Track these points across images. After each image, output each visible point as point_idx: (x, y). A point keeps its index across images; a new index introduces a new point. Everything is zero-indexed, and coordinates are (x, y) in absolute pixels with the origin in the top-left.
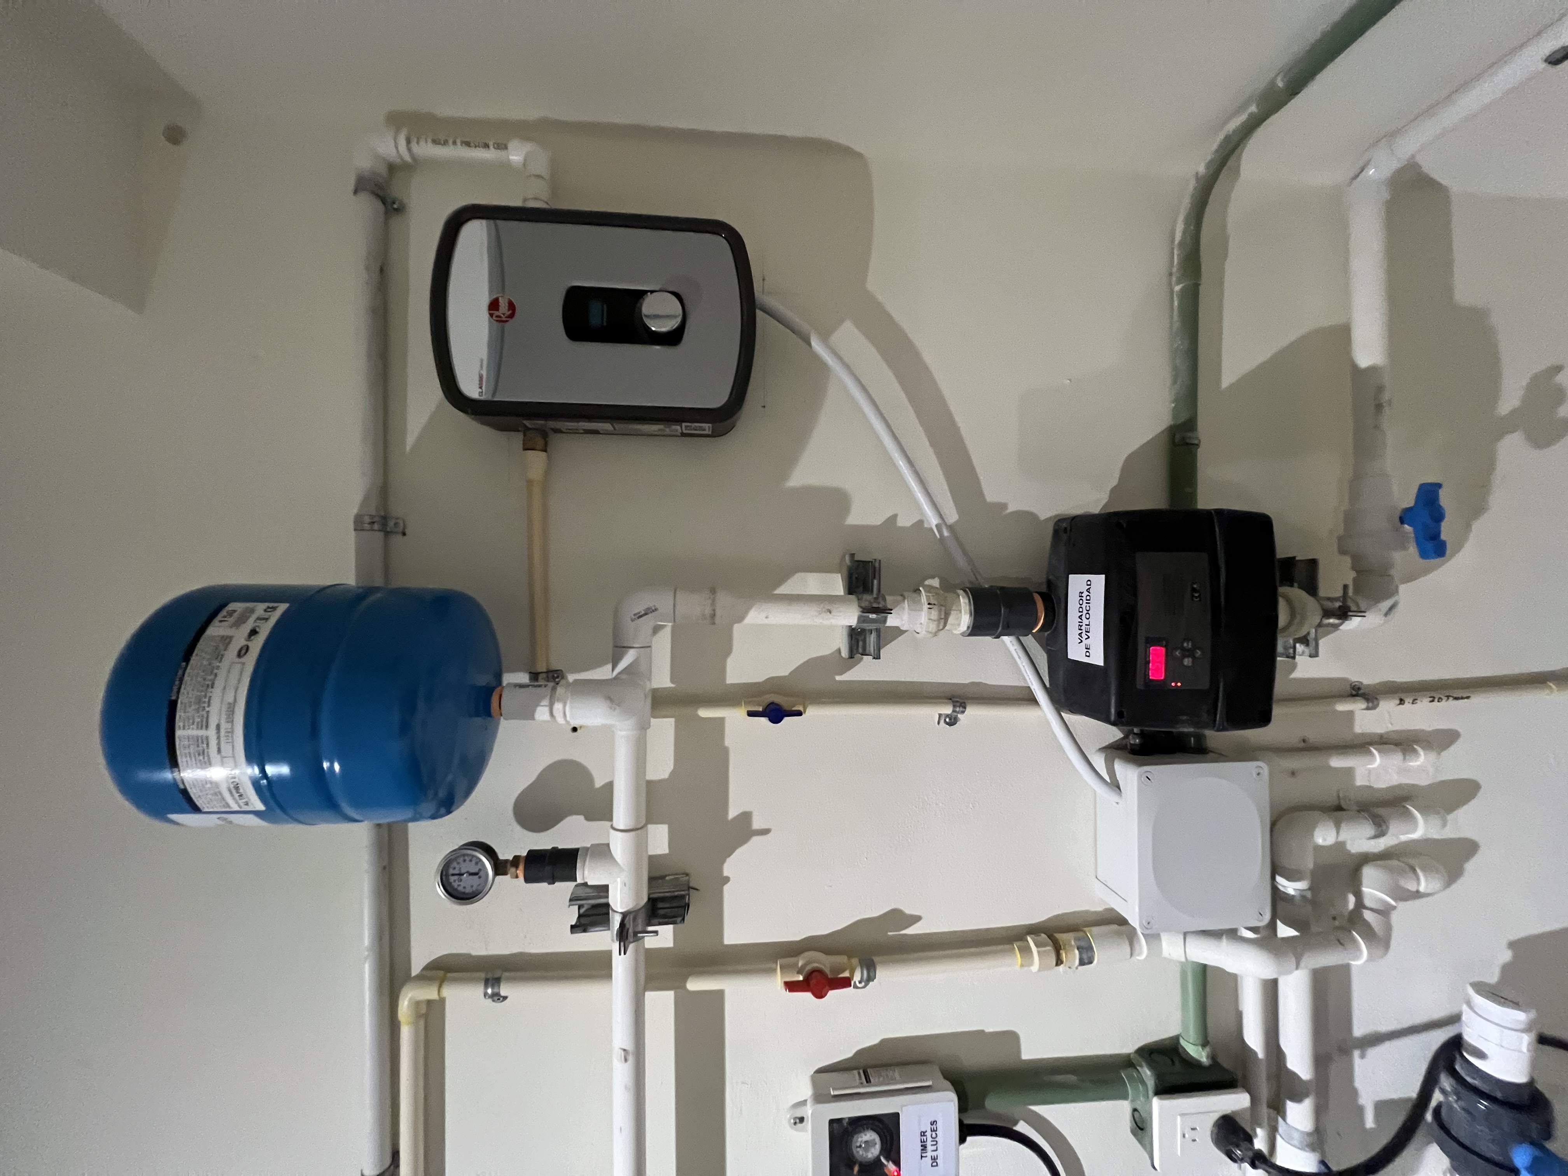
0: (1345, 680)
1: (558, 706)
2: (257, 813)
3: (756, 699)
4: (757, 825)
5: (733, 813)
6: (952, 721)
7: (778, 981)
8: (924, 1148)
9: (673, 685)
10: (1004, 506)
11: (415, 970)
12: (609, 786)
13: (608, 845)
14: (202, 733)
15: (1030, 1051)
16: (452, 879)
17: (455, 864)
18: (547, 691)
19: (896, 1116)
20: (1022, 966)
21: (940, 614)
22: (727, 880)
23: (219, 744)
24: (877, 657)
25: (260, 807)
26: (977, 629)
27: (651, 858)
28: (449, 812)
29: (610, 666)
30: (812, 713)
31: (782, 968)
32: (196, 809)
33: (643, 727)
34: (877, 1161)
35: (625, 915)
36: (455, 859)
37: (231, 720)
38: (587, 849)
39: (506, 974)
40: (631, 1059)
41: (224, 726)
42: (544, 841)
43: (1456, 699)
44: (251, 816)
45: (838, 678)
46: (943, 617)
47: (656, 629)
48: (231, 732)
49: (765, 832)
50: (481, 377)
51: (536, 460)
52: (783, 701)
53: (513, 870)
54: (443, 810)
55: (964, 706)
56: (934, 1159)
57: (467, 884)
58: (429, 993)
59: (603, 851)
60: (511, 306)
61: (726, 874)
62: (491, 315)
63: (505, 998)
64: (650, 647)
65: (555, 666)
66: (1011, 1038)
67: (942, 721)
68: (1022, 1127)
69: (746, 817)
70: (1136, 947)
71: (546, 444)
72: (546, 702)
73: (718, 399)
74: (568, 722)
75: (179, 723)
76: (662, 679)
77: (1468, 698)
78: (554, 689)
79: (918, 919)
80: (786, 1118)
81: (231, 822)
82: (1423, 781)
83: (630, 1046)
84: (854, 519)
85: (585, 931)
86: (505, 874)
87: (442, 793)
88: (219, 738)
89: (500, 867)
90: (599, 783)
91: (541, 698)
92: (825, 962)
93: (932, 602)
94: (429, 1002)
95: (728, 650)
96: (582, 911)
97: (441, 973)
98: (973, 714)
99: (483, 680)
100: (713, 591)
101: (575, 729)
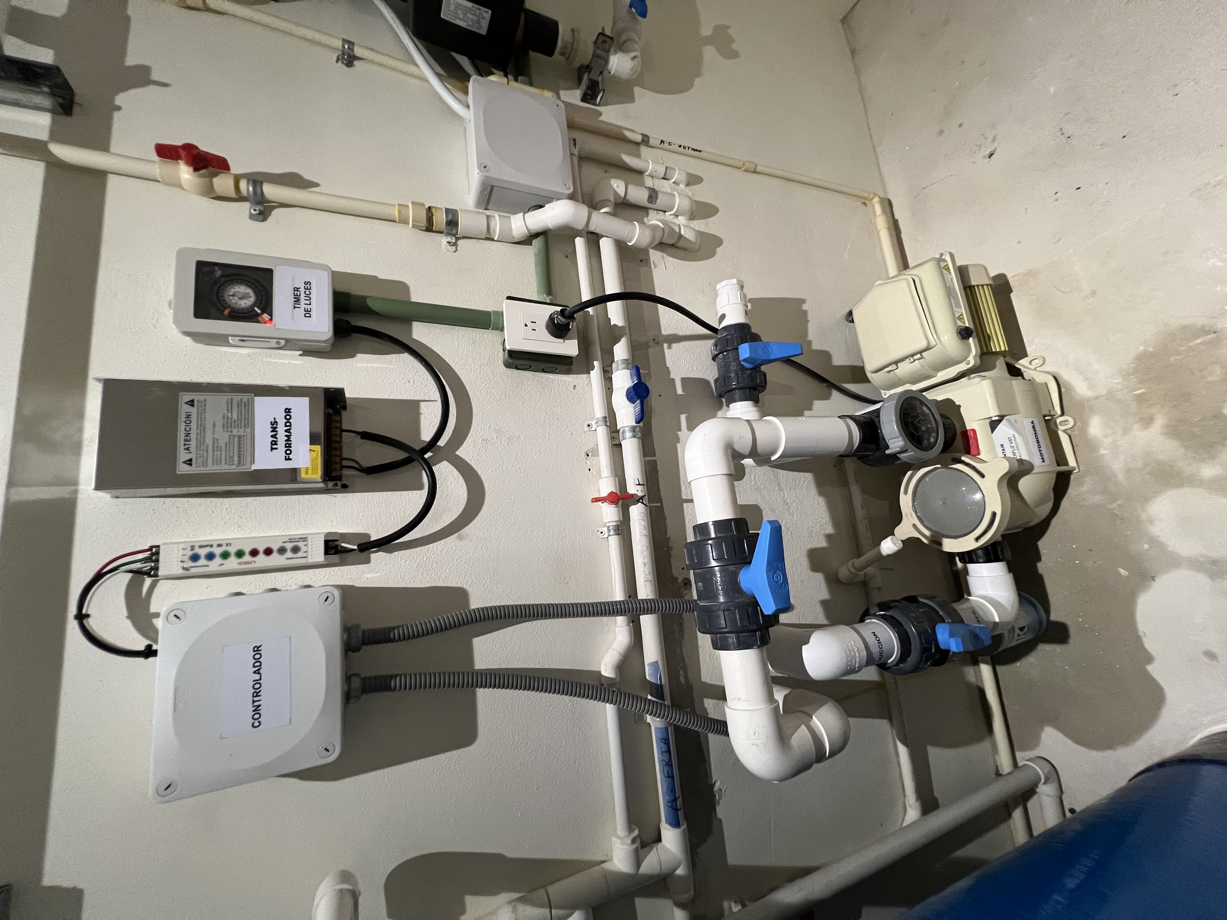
4: (155, 77)
5: (131, 59)
8: (297, 300)
15: (418, 297)
19: (270, 271)
22: (118, 108)
34: (251, 310)
56: (308, 311)
61: (117, 103)
69: (143, 65)
70: (492, 221)
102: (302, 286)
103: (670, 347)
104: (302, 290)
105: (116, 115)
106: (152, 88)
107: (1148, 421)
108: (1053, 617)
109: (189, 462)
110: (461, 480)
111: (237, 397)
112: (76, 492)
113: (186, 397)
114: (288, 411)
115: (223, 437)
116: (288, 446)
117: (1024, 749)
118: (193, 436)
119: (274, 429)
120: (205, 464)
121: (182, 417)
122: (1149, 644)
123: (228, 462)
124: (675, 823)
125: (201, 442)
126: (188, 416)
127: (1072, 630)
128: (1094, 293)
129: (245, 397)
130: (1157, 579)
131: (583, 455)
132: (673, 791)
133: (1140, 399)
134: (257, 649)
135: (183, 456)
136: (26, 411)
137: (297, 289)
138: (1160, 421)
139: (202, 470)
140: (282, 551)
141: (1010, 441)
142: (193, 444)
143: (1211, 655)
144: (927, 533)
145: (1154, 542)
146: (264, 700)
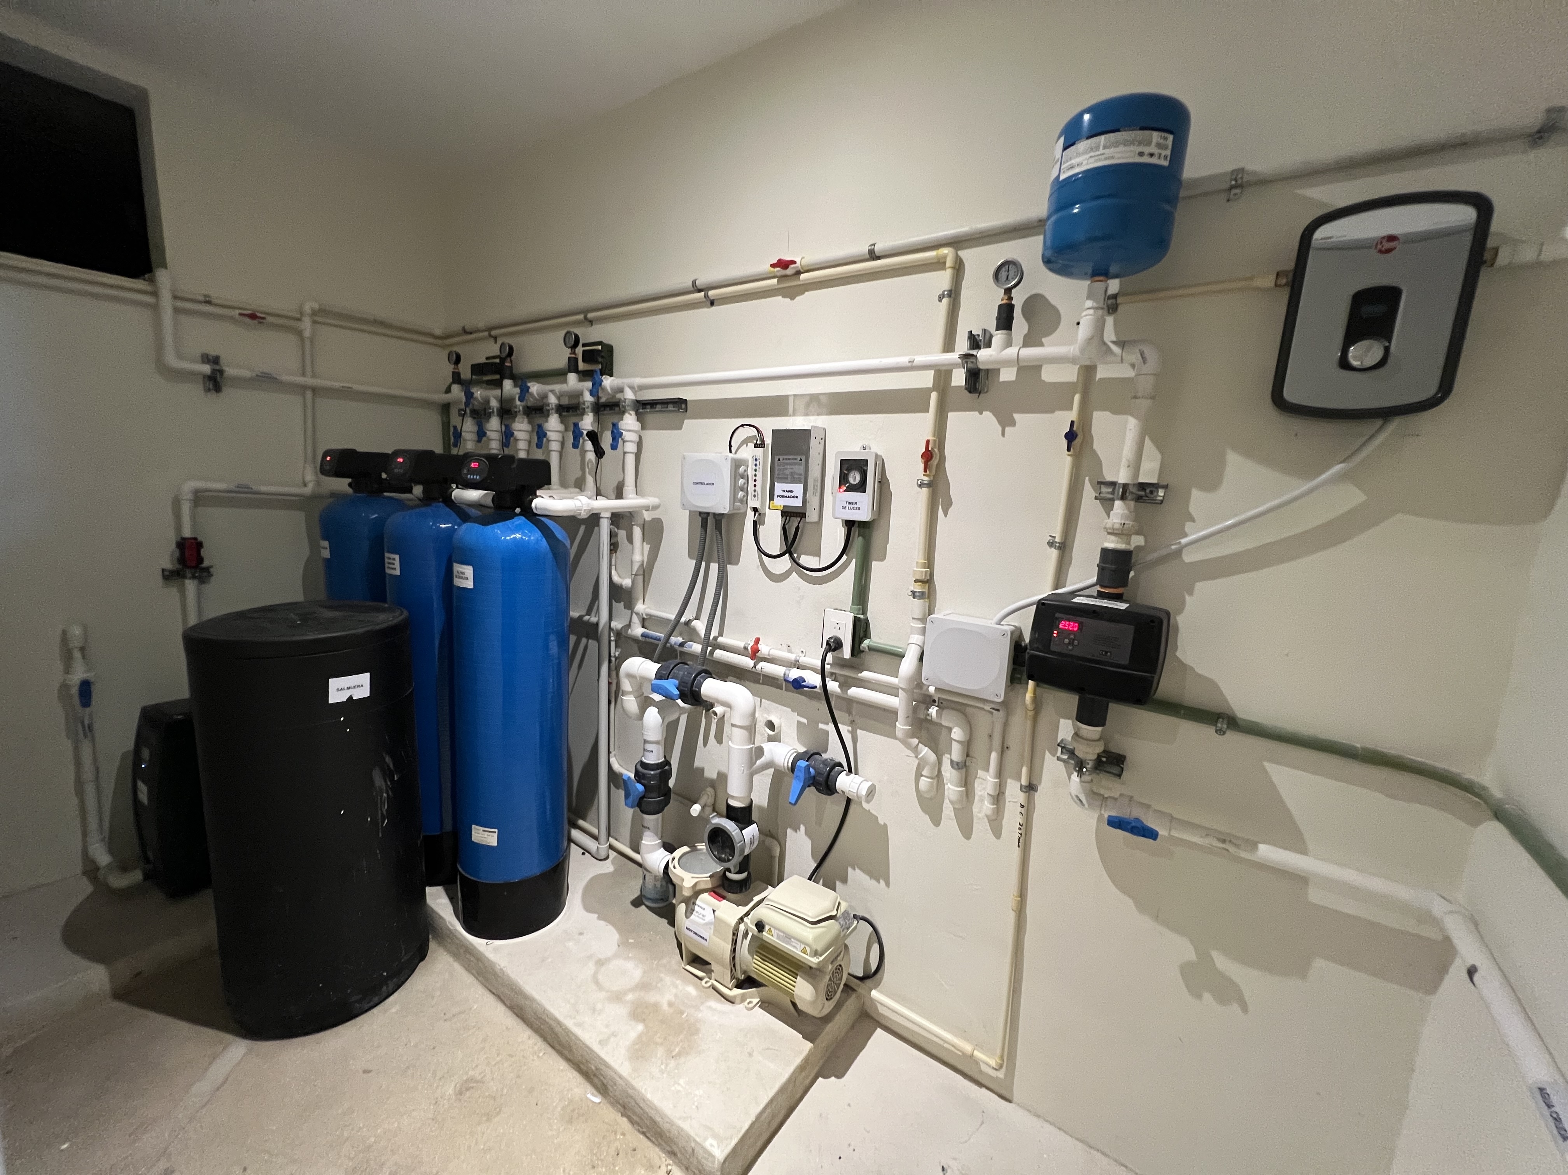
0: (1040, 782)
1: (1091, 312)
2: (1059, 176)
3: (1081, 428)
4: (1007, 429)
5: (1017, 416)
6: (1051, 544)
7: (931, 438)
8: (850, 503)
9: (1097, 379)
10: (1191, 593)
11: (960, 253)
12: (1042, 345)
13: (1011, 346)
14: (1101, 148)
15: (875, 566)
16: (1007, 267)
17: (1014, 267)
18: (1101, 304)
19: (865, 491)
20: (917, 562)
21: (1117, 529)
22: (981, 413)
23: (1094, 156)
24: (1096, 498)
25: (1061, 178)
26: (1105, 552)
27: (999, 370)
28: (1044, 262)
29: (1114, 339)
30: (1067, 461)
31: (935, 440)
32: (1065, 149)
33: (1073, 360)
34: (848, 482)
35: (976, 357)
36: (1017, 267)
37: (1106, 159)
38: (1011, 335)
39: (952, 300)
40: (910, 364)
41: (1103, 157)
42: (1017, 313)
43: (1019, 838)
44: (1057, 173)
45: (1087, 478)
46: (1115, 532)
47: (1133, 366)
48: (1100, 160)
49: (1003, 434)
50: (1330, 238)
51: (1268, 281)
52: (1077, 442)
53: (1006, 298)
54: (1046, 260)
55: (1060, 548)
56: (845, 508)
57: (1003, 274)
58: (949, 263)
59: (1009, 344)
60: (1388, 251)
61: (984, 413)
62: (1384, 238)
63: (940, 301)
64: (1122, 362)
65: (1120, 308)
66: (883, 558)
67: (1050, 538)
68: (845, 557)
69: (1013, 423)
70: (919, 622)
71: (1280, 286)
72: (1095, 305)
73: (1290, 394)
74: (1082, 317)
75: (1107, 136)
76: (1102, 373)
77: (1019, 846)
78: (1102, 308)
79: (946, 515)
80: (865, 443)
81: (1056, 163)
82: (975, 809)
83: (915, 363)
84: (1195, 493)
85: (969, 338)
86: (1005, 293)
87: (1053, 259)
88: (1098, 155)
89: (1008, 291)
90: (1044, 340)
91: (1097, 302)
92: (935, 462)
93: (1125, 526)
94: (945, 263)
95: (1116, 411)
96: (977, 337)
97: (957, 267)
98: (1054, 553)
99: (1113, 269)
100: (1153, 398)
101: (1078, 324)
102: (858, 506)
103: (848, 731)
104: (855, 506)
105: (977, 413)
106: (1000, 429)
107: (670, 1004)
108: (643, 907)
109: (779, 460)
110: (782, 572)
111: (803, 477)
112: (790, 416)
113: (803, 458)
114: (797, 497)
115: (787, 472)
116: (783, 497)
117: (615, 858)
118: (788, 461)
119: (789, 491)
120: (778, 465)
121: (796, 457)
122: (602, 923)
123: (778, 475)
124: (643, 635)
125: (787, 464)
126: (796, 459)
127: (633, 908)
128: (750, 1055)
129: (803, 480)
130: (617, 946)
131: (789, 644)
132: (652, 638)
133: (682, 1013)
134: (713, 484)
135: (781, 458)
136: (821, 397)
137: (856, 503)
138: (665, 1007)
139: (776, 464)
140: (755, 491)
141: (703, 916)
142: (785, 461)
143: (581, 934)
144: (699, 847)
145: (628, 958)
146: (699, 485)
